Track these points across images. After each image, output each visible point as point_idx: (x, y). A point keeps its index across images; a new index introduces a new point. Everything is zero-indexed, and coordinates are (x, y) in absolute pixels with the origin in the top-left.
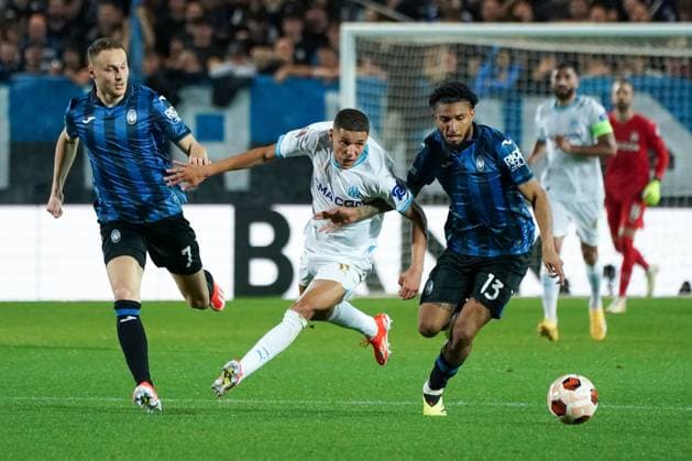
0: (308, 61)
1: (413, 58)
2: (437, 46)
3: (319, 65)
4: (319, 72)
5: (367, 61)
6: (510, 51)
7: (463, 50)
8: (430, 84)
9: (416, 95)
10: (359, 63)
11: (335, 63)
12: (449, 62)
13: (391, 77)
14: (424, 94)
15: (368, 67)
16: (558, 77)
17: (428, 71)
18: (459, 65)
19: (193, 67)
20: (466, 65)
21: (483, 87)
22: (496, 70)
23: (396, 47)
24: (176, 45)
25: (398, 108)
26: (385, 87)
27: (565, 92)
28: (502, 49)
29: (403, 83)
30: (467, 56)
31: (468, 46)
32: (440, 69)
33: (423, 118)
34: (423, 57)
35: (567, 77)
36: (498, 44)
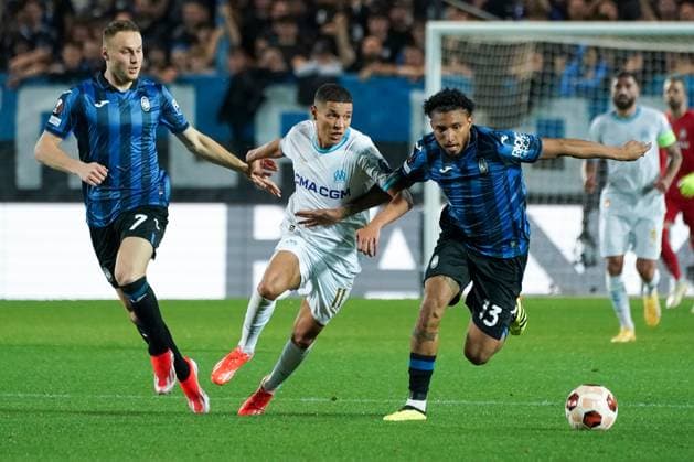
0: (394, 59)
1: (499, 57)
2: (523, 45)
3: (403, 63)
4: (404, 71)
5: (454, 60)
6: (597, 49)
7: (550, 48)
8: (516, 82)
9: (501, 94)
10: (445, 62)
11: (421, 62)
12: (535, 60)
13: (477, 76)
14: (510, 93)
15: (455, 65)
16: (619, 86)
17: (513, 70)
18: (545, 64)
19: (279, 66)
20: (553, 64)
21: (569, 86)
22: (582, 69)
23: (484, 46)
24: (261, 44)
25: (484, 107)
26: (470, 86)
28: (588, 48)
29: (489, 81)
30: (553, 54)
31: (554, 45)
32: (527, 67)
33: (509, 117)
34: (509, 56)
35: (628, 86)
36: (584, 42)
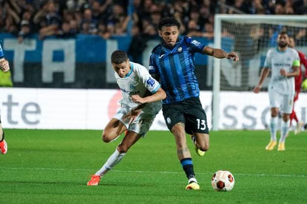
0: (201, 30)
1: (245, 29)
2: (255, 25)
3: (205, 32)
4: (205, 35)
5: (225, 30)
6: (287, 27)
7: (266, 27)
8: (252, 41)
9: (246, 45)
10: (222, 31)
11: (212, 32)
12: (260, 31)
13: (236, 37)
14: (250, 45)
15: (226, 34)
16: (281, 38)
17: (251, 35)
18: (265, 33)
19: (153, 32)
20: (268, 33)
21: (275, 42)
23: (240, 25)
24: (146, 23)
25: (239, 51)
26: (233, 41)
27: (284, 44)
29: (242, 40)
30: (268, 29)
31: (269, 25)
32: (257, 34)
33: (249, 55)
34: (249, 29)
35: (285, 38)
36: (281, 24)
